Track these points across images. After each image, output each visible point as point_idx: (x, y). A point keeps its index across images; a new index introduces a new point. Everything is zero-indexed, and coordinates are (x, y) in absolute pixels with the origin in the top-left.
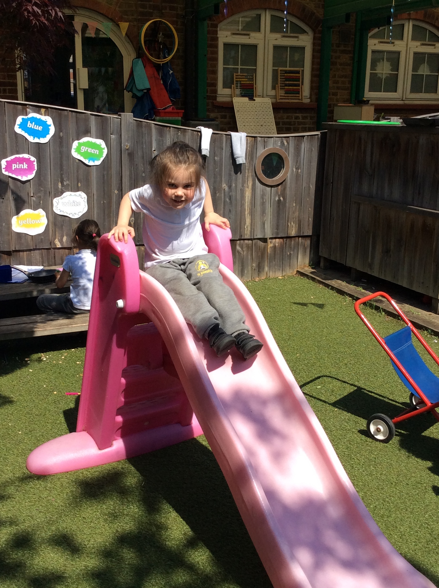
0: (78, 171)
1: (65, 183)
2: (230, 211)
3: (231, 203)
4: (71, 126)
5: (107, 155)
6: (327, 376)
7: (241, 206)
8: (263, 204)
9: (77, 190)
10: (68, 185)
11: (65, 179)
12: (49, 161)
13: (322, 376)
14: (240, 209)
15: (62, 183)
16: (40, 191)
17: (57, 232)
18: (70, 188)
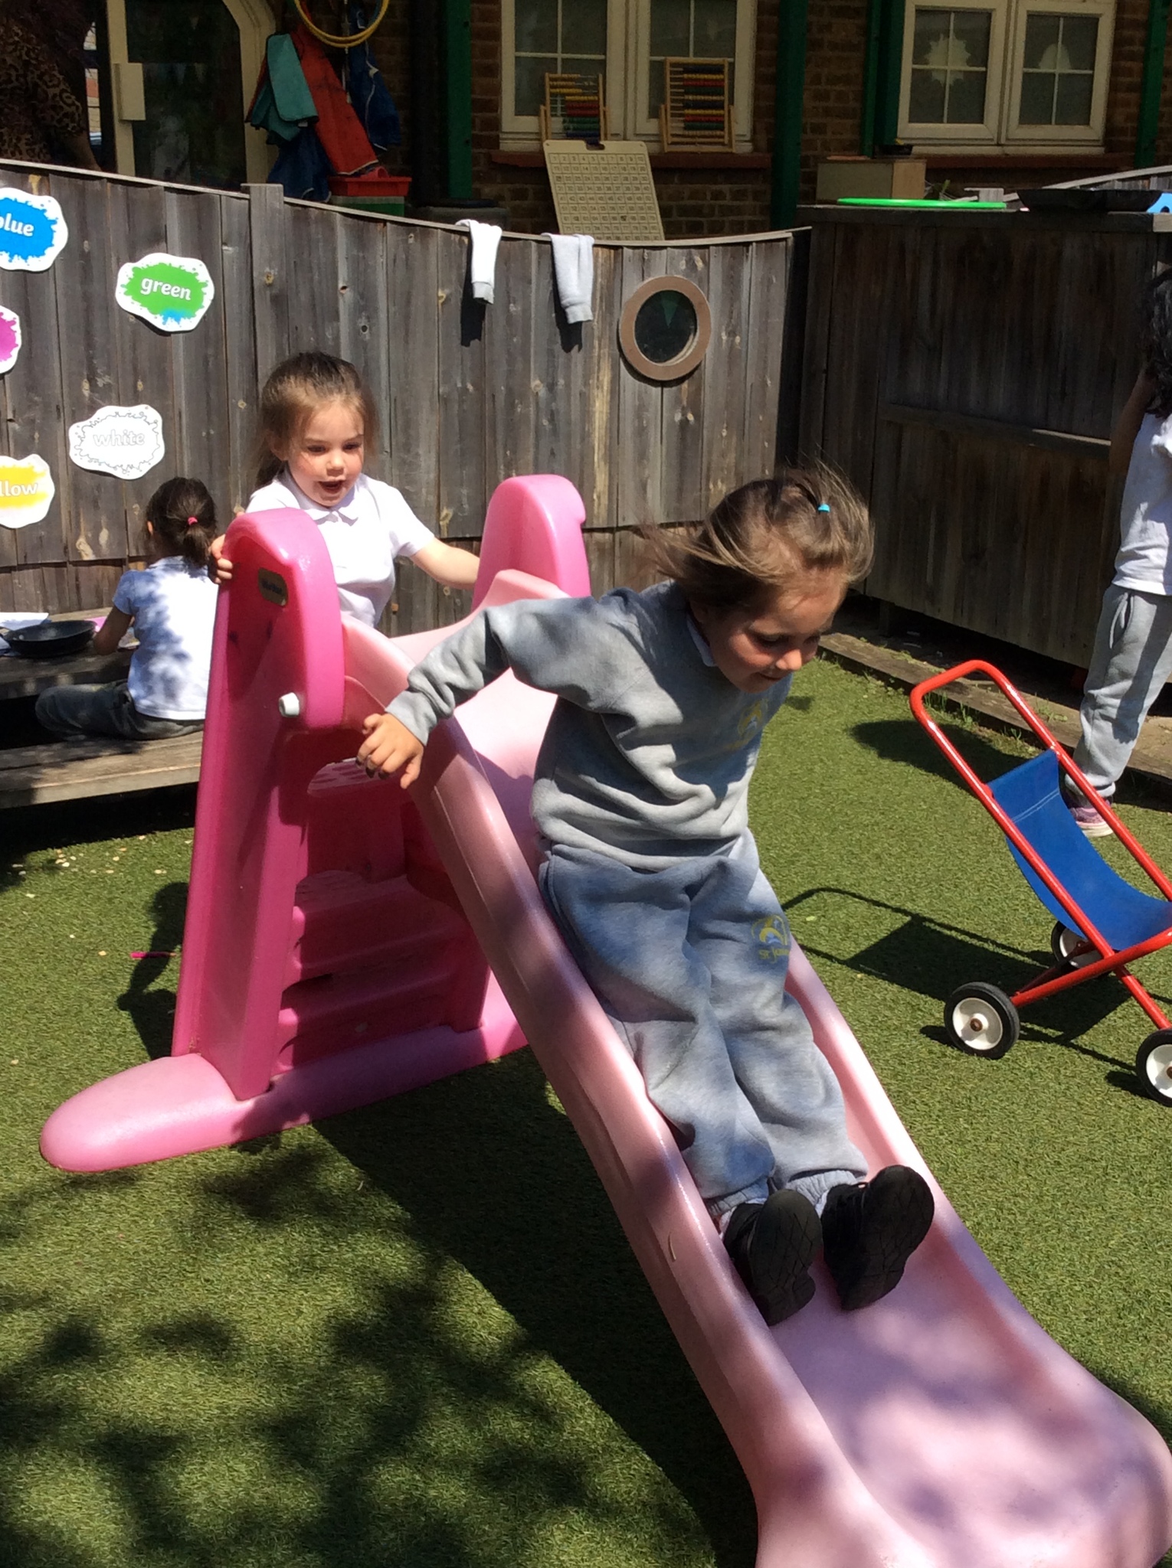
0: (134, 349)
1: (100, 383)
2: (553, 453)
3: (555, 431)
4: (113, 221)
5: (214, 301)
6: (828, 890)
7: (583, 439)
8: (641, 432)
9: (134, 399)
10: (108, 386)
11: (99, 371)
12: (54, 322)
13: (818, 890)
14: (578, 447)
15: (92, 381)
16: (31, 405)
17: (81, 520)
18: (114, 396)
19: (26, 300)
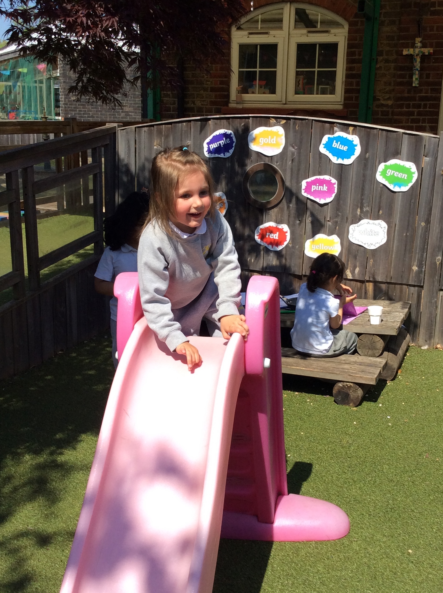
0: (380, 197)
1: (365, 210)
4: (380, 145)
5: (417, 180)
9: (376, 217)
10: (367, 211)
11: (365, 205)
12: (350, 184)
15: (361, 209)
16: (337, 216)
17: (349, 262)
18: (369, 215)
19: (341, 175)
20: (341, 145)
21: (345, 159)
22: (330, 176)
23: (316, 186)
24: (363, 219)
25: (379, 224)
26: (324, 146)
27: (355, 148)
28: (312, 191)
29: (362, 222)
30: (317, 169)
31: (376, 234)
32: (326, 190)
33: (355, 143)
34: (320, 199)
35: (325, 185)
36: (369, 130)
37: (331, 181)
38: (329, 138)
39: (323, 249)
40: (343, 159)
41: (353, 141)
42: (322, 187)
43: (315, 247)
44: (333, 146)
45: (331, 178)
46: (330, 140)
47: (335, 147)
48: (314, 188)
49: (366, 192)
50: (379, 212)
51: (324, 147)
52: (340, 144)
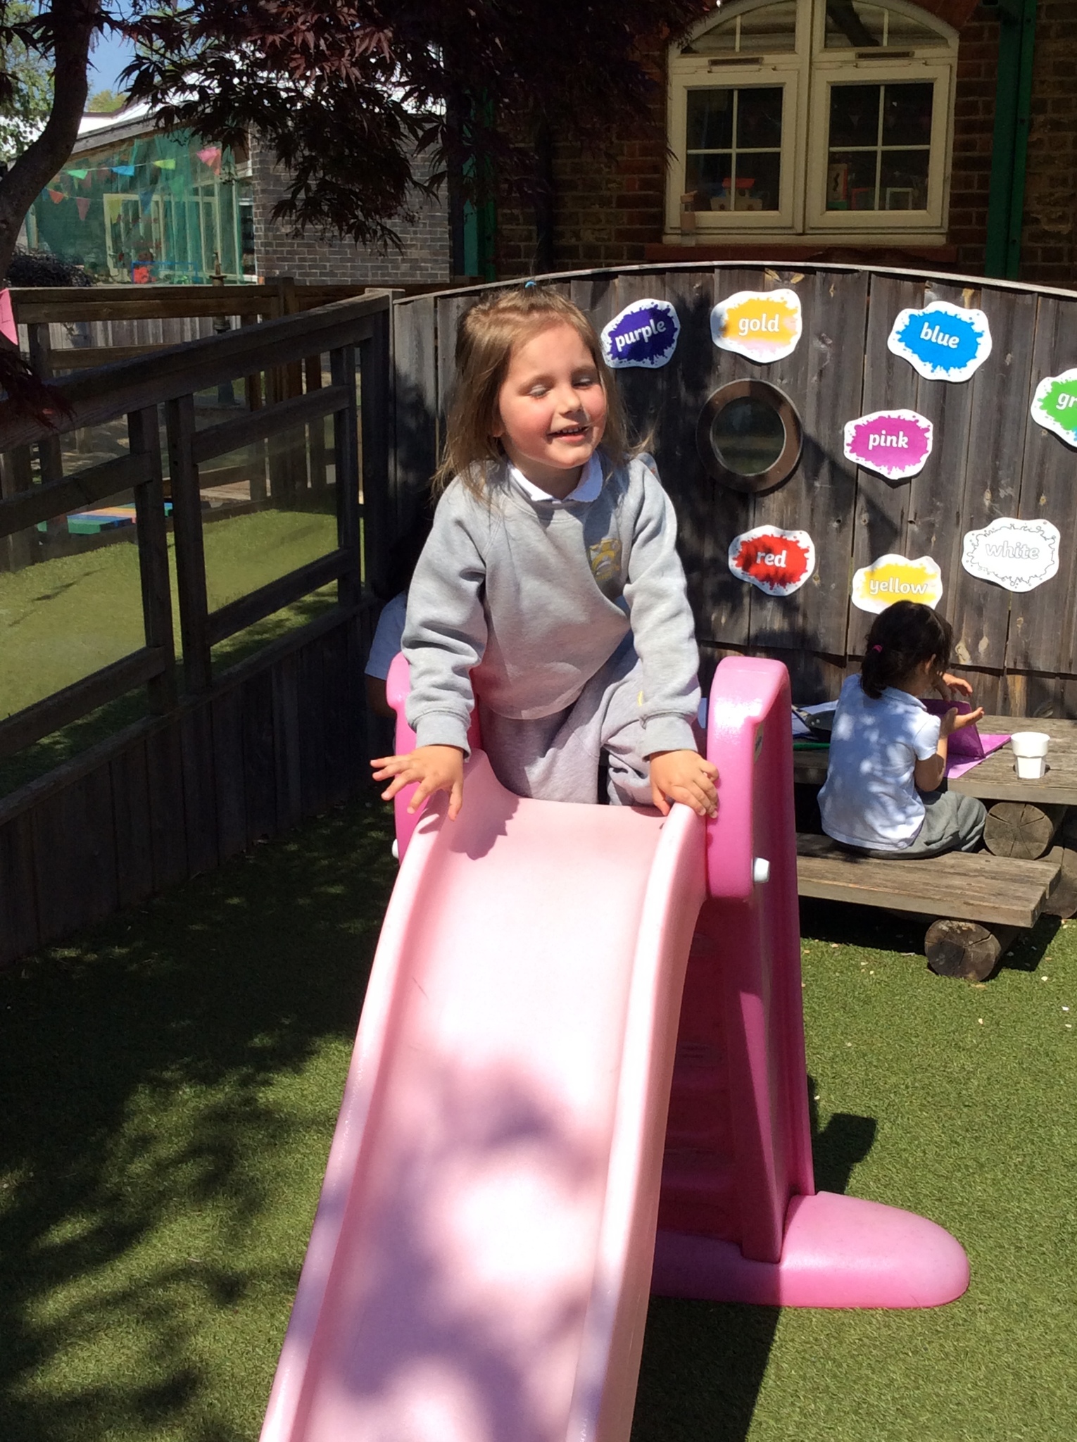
0: (1042, 463)
1: (1002, 494)
4: (1039, 336)
9: (1034, 513)
10: (1009, 498)
11: (1003, 482)
12: (966, 431)
15: (994, 491)
16: (932, 509)
17: (964, 625)
18: (1013, 508)
19: (943, 410)
20: (941, 335)
21: (952, 368)
22: (915, 410)
23: (880, 435)
24: (999, 517)
25: (1039, 529)
26: (899, 336)
27: (979, 340)
28: (870, 447)
29: (996, 523)
30: (883, 392)
31: (1033, 553)
32: (906, 446)
33: (976, 328)
34: (890, 469)
35: (901, 433)
36: (1011, 296)
37: (919, 424)
38: (911, 317)
39: (897, 591)
40: (947, 370)
41: (972, 324)
42: (894, 438)
43: (877, 588)
44: (922, 336)
45: (919, 417)
46: (916, 323)
47: (927, 338)
48: (874, 440)
49: (1006, 451)
50: (1038, 499)
51: (900, 340)
52: (940, 331)
